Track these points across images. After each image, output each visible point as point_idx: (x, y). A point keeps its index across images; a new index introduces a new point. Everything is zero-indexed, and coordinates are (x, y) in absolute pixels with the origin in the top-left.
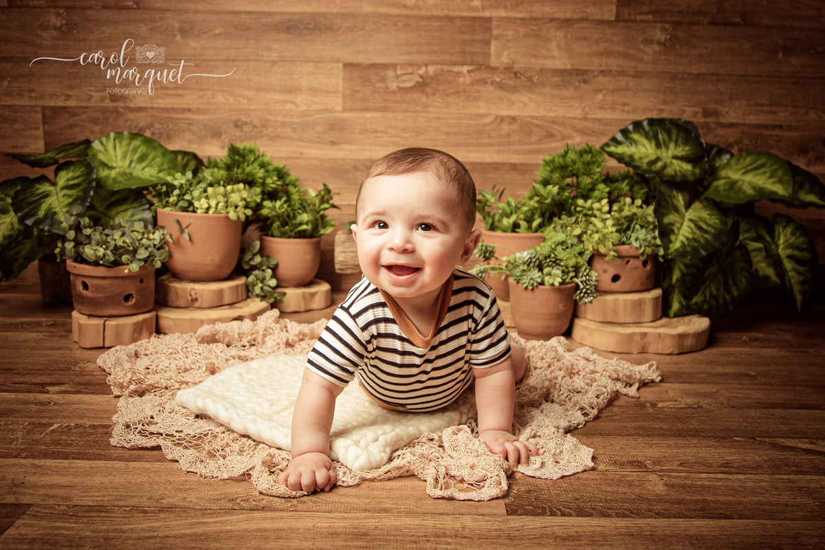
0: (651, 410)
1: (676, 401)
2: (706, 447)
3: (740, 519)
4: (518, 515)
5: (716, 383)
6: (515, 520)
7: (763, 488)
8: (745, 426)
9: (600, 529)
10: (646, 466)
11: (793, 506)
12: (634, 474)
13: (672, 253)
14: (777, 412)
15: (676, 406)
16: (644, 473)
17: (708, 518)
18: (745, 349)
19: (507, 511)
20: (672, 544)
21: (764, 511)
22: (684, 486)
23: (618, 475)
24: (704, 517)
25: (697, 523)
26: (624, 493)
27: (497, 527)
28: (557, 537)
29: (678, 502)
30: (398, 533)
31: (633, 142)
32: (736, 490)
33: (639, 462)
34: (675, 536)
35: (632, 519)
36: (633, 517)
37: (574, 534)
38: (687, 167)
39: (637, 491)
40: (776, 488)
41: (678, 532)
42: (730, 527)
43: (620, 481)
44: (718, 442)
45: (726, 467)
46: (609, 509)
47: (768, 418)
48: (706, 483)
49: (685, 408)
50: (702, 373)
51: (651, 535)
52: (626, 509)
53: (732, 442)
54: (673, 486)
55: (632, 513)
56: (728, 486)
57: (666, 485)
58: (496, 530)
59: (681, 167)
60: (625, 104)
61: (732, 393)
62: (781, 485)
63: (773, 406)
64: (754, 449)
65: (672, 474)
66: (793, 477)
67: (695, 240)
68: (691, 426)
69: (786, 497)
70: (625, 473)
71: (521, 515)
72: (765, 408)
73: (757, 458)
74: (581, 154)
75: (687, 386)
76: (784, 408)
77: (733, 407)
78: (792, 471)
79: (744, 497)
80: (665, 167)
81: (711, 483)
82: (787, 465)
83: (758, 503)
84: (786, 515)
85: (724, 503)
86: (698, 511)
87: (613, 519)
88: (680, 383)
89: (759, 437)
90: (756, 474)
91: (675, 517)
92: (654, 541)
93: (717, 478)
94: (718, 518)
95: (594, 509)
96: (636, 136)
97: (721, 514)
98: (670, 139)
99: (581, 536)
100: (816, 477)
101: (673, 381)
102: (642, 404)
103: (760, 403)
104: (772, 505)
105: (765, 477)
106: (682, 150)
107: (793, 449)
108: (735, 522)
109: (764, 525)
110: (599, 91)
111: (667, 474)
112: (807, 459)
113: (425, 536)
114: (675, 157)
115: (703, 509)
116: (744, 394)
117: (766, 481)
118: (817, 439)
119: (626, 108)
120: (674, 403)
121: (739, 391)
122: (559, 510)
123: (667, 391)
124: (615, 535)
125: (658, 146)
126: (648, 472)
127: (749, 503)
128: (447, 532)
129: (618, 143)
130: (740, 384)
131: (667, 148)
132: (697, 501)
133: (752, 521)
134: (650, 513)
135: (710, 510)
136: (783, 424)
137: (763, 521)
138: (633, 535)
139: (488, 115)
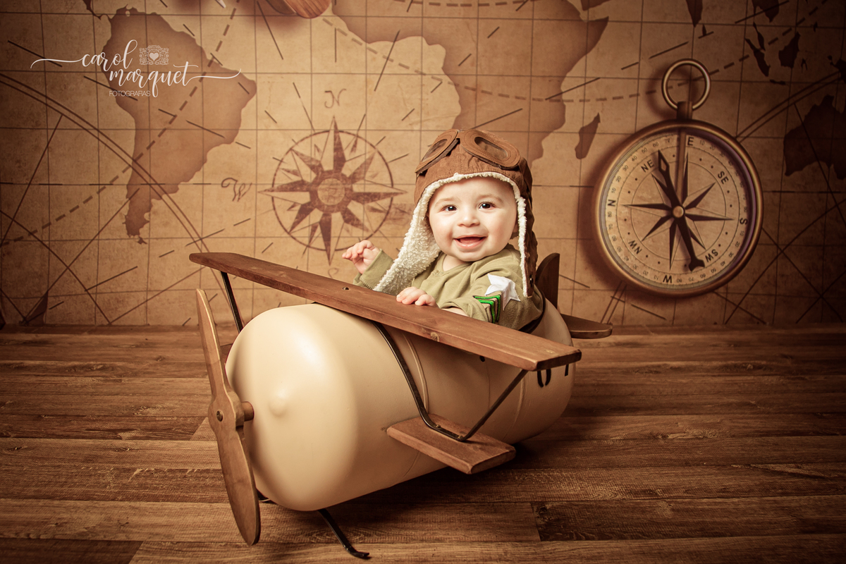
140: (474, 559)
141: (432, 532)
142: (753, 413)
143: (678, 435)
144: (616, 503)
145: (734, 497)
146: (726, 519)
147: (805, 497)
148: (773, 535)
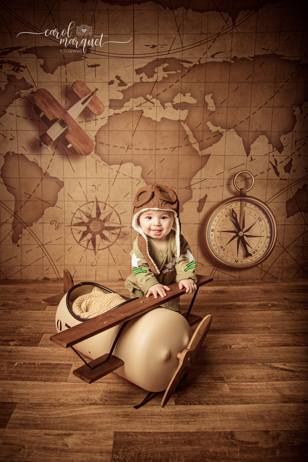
0: (229, 350)
1: (239, 344)
2: (247, 369)
3: (253, 404)
4: (179, 405)
5: (255, 333)
6: (178, 407)
8: (262, 357)
9: (205, 410)
10: (224, 379)
11: (272, 397)
12: (220, 384)
14: (275, 348)
15: (239, 347)
16: (223, 383)
17: (242, 404)
18: (269, 312)
19: (175, 403)
20: (228, 416)
21: (261, 400)
24: (241, 404)
25: (238, 406)
27: (172, 411)
28: (191, 415)
29: (233, 397)
30: (139, 414)
32: (253, 390)
33: (222, 378)
34: (230, 413)
35: (216, 406)
36: (217, 405)
37: (197, 413)
40: (267, 388)
41: (231, 411)
42: (249, 408)
44: (251, 366)
45: (252, 379)
46: (210, 401)
47: (271, 352)
48: (244, 387)
49: (241, 348)
50: (251, 328)
51: (222, 413)
52: (215, 401)
53: (256, 366)
55: (217, 403)
56: (251, 388)
57: (230, 389)
58: (171, 412)
61: (260, 338)
62: (269, 387)
63: (273, 345)
64: (263, 369)
66: (274, 383)
68: (243, 358)
69: (270, 393)
70: (216, 383)
71: (180, 405)
72: (271, 346)
73: (264, 374)
75: (244, 335)
76: (278, 346)
77: (259, 346)
78: (274, 380)
79: (256, 394)
81: (246, 387)
82: (273, 377)
83: (260, 396)
84: (268, 401)
86: (239, 401)
87: (210, 406)
88: (242, 333)
89: (266, 363)
90: (262, 382)
91: (231, 404)
92: (223, 415)
93: (248, 385)
94: (246, 404)
95: (204, 401)
97: (247, 402)
99: (199, 414)
100: (282, 382)
101: (239, 333)
102: (226, 347)
103: (269, 344)
104: (265, 397)
105: (265, 383)
107: (277, 368)
108: (251, 405)
109: (260, 406)
111: (231, 383)
112: (281, 373)
113: (148, 415)
115: (241, 400)
116: (264, 339)
117: (264, 385)
118: (286, 362)
120: (238, 345)
121: (263, 337)
122: (192, 402)
123: (236, 339)
124: (210, 413)
126: (224, 382)
127: (257, 396)
128: (155, 413)
130: (264, 333)
132: (240, 396)
134: (223, 403)
135: (243, 400)
136: (276, 355)
138: (216, 413)
140: (147, 414)
141: (132, 399)
142: (269, 333)
143: (236, 346)
144: (207, 385)
145: (256, 382)
146: (251, 394)
147: (286, 382)
148: (270, 403)
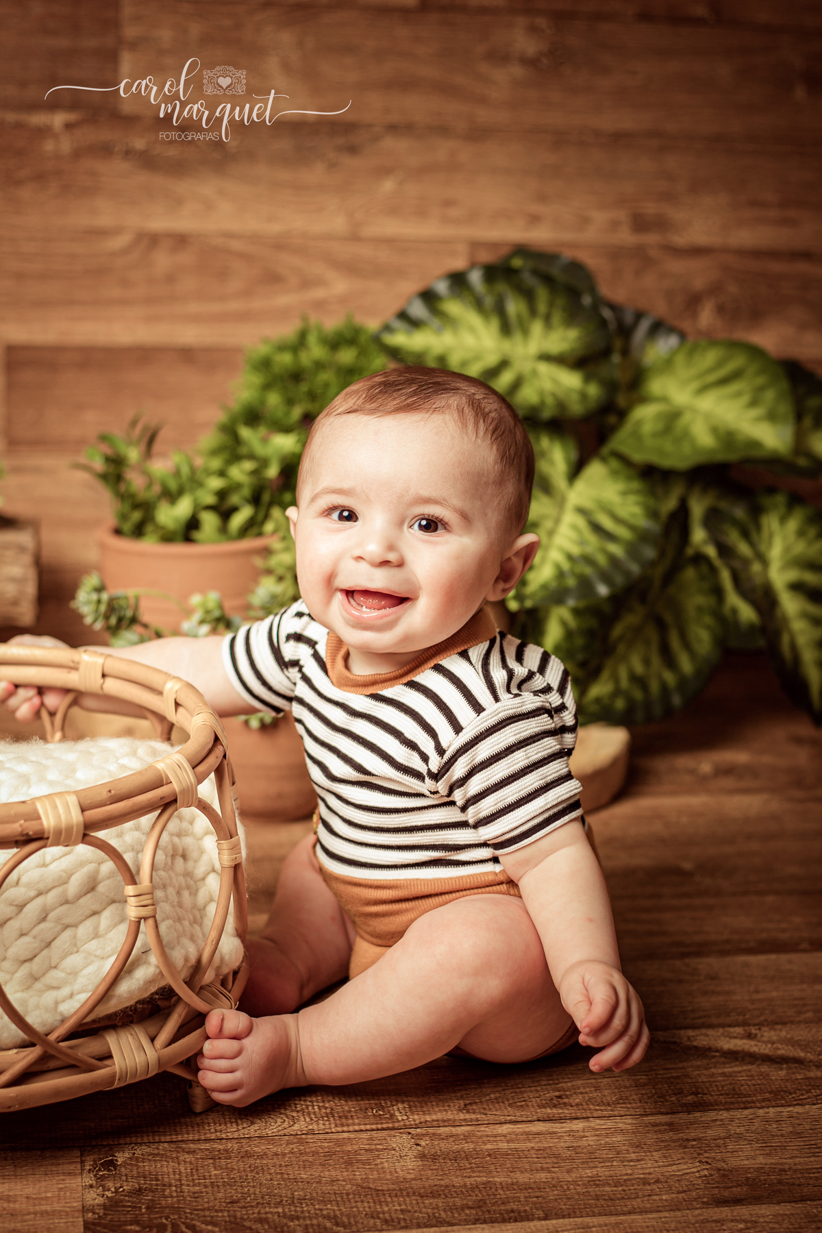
7: (611, 1147)
13: (532, 595)
22: (456, 1157)
23: (330, 1140)
26: (333, 1181)
31: (447, 321)
38: (571, 381)
39: (359, 1175)
43: (330, 1154)
54: (434, 1158)
59: (555, 381)
60: (449, 203)
65: (442, 1130)
67: (588, 560)
74: (335, 343)
80: (517, 385)
85: (527, 1187)
96: (454, 307)
98: (533, 312)
106: (564, 339)
110: (384, 171)
114: (546, 357)
119: (454, 212)
125: (506, 329)
129: (414, 324)
131: (526, 332)
133: (566, 1221)
137: (588, 1220)
139: (117, 231)
